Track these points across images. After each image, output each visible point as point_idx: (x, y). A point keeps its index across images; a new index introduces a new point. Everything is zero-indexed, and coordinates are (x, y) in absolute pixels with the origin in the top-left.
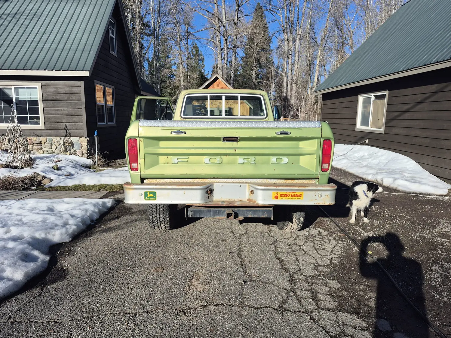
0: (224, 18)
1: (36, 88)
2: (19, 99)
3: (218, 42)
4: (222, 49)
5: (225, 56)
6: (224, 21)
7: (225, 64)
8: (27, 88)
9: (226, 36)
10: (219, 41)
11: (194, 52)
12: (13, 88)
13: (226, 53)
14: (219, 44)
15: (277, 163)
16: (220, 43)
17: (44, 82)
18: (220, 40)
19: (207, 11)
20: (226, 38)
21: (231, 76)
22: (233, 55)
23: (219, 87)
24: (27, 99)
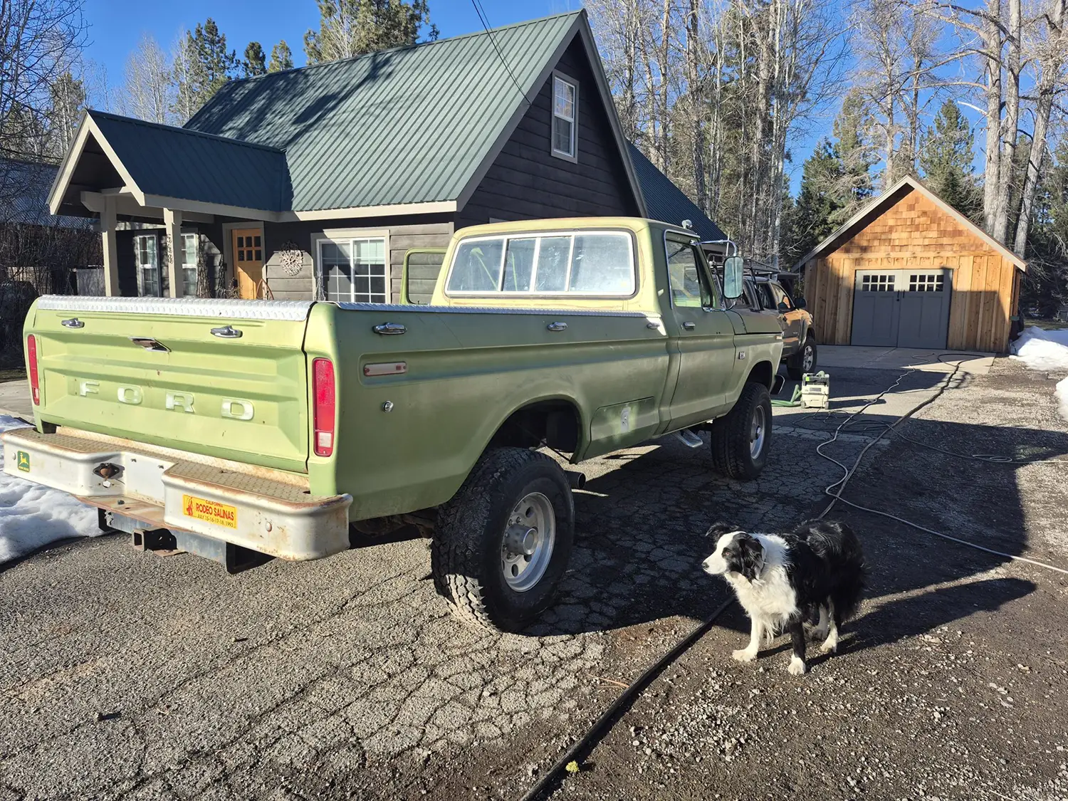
0: (1014, 16)
1: (382, 241)
2: (361, 263)
3: (990, 84)
4: (1002, 105)
5: (1010, 122)
6: (1015, 24)
7: (1007, 145)
8: (371, 241)
9: (1019, 66)
10: (994, 85)
11: (944, 122)
12: (351, 241)
13: (1012, 114)
14: (995, 90)
15: (231, 416)
16: (1000, 87)
17: (394, 228)
18: (999, 80)
19: (954, 7)
20: (1016, 71)
21: (1027, 178)
22: (1040, 117)
23: (913, 212)
24: (369, 263)
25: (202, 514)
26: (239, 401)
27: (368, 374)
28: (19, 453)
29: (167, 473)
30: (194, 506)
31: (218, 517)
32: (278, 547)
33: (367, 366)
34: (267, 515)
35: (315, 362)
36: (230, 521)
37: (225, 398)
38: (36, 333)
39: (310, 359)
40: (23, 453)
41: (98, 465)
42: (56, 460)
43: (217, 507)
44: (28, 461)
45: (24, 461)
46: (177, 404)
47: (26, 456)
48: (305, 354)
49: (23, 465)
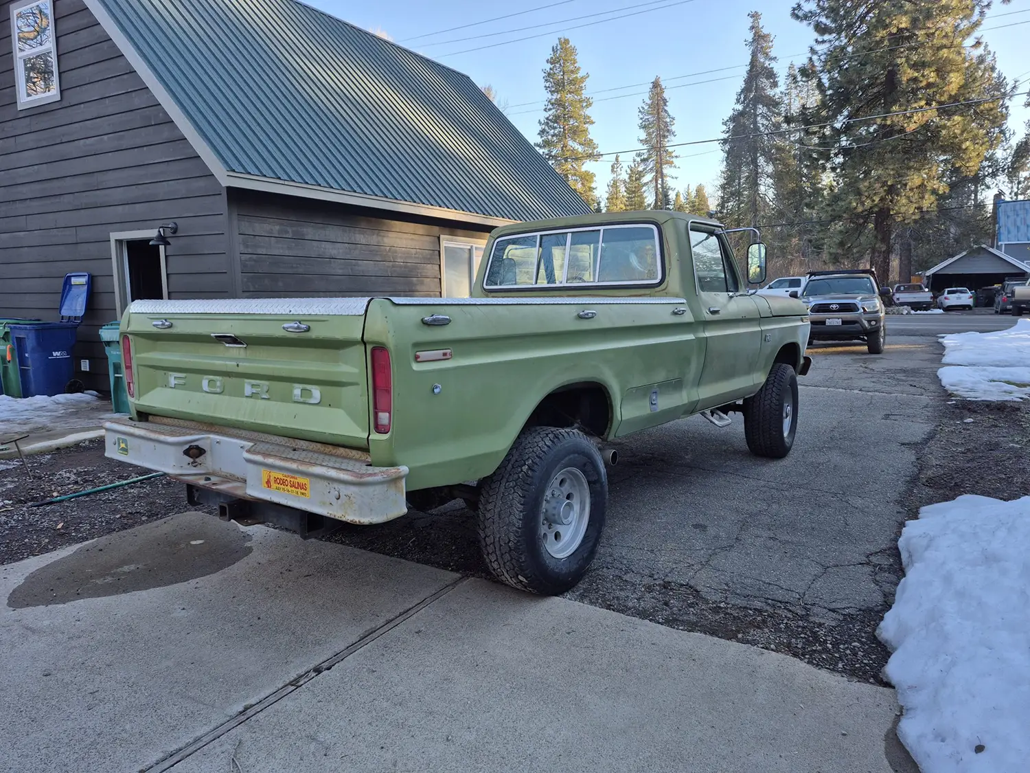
15: (302, 401)
25: (279, 486)
26: (308, 387)
27: (419, 360)
28: (119, 439)
29: (248, 451)
30: (272, 478)
31: (293, 489)
32: (346, 513)
33: (418, 353)
34: (336, 485)
35: (373, 350)
36: (303, 491)
37: (296, 385)
38: (130, 334)
39: (369, 348)
40: (123, 439)
41: (187, 447)
42: (152, 444)
43: (291, 479)
44: (126, 445)
45: (123, 445)
46: (254, 392)
47: (125, 441)
48: (365, 344)
49: (123, 449)
